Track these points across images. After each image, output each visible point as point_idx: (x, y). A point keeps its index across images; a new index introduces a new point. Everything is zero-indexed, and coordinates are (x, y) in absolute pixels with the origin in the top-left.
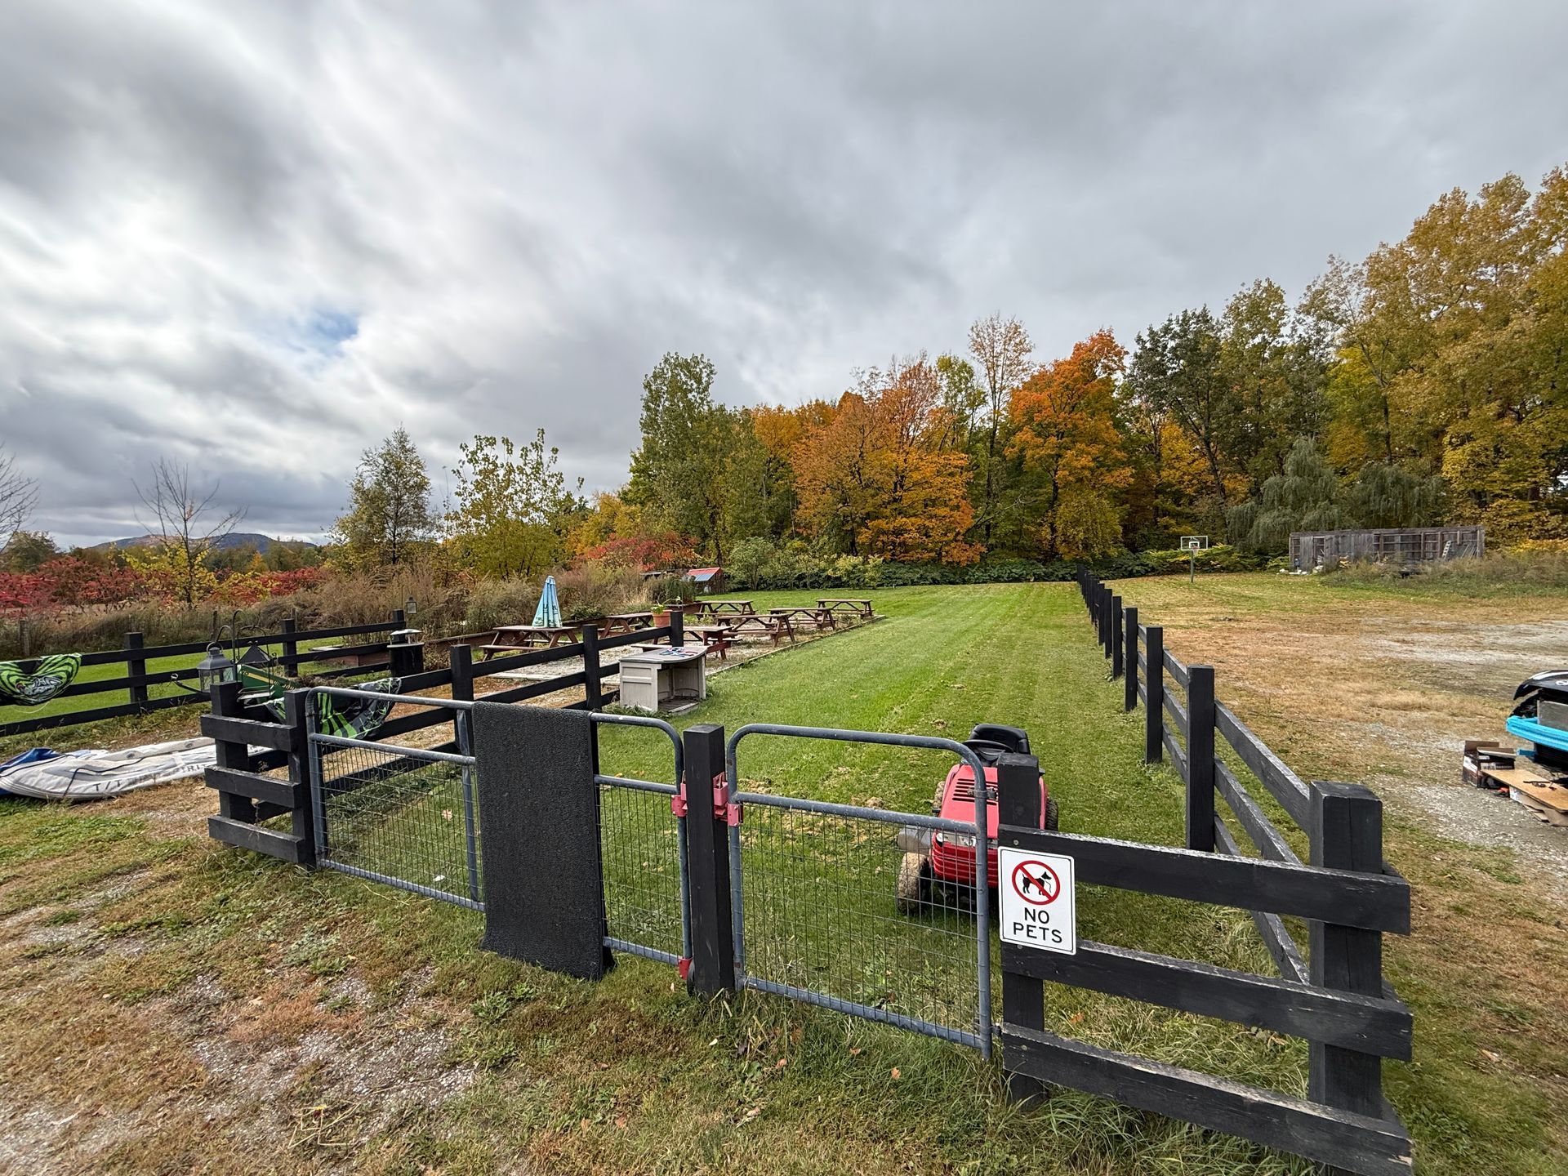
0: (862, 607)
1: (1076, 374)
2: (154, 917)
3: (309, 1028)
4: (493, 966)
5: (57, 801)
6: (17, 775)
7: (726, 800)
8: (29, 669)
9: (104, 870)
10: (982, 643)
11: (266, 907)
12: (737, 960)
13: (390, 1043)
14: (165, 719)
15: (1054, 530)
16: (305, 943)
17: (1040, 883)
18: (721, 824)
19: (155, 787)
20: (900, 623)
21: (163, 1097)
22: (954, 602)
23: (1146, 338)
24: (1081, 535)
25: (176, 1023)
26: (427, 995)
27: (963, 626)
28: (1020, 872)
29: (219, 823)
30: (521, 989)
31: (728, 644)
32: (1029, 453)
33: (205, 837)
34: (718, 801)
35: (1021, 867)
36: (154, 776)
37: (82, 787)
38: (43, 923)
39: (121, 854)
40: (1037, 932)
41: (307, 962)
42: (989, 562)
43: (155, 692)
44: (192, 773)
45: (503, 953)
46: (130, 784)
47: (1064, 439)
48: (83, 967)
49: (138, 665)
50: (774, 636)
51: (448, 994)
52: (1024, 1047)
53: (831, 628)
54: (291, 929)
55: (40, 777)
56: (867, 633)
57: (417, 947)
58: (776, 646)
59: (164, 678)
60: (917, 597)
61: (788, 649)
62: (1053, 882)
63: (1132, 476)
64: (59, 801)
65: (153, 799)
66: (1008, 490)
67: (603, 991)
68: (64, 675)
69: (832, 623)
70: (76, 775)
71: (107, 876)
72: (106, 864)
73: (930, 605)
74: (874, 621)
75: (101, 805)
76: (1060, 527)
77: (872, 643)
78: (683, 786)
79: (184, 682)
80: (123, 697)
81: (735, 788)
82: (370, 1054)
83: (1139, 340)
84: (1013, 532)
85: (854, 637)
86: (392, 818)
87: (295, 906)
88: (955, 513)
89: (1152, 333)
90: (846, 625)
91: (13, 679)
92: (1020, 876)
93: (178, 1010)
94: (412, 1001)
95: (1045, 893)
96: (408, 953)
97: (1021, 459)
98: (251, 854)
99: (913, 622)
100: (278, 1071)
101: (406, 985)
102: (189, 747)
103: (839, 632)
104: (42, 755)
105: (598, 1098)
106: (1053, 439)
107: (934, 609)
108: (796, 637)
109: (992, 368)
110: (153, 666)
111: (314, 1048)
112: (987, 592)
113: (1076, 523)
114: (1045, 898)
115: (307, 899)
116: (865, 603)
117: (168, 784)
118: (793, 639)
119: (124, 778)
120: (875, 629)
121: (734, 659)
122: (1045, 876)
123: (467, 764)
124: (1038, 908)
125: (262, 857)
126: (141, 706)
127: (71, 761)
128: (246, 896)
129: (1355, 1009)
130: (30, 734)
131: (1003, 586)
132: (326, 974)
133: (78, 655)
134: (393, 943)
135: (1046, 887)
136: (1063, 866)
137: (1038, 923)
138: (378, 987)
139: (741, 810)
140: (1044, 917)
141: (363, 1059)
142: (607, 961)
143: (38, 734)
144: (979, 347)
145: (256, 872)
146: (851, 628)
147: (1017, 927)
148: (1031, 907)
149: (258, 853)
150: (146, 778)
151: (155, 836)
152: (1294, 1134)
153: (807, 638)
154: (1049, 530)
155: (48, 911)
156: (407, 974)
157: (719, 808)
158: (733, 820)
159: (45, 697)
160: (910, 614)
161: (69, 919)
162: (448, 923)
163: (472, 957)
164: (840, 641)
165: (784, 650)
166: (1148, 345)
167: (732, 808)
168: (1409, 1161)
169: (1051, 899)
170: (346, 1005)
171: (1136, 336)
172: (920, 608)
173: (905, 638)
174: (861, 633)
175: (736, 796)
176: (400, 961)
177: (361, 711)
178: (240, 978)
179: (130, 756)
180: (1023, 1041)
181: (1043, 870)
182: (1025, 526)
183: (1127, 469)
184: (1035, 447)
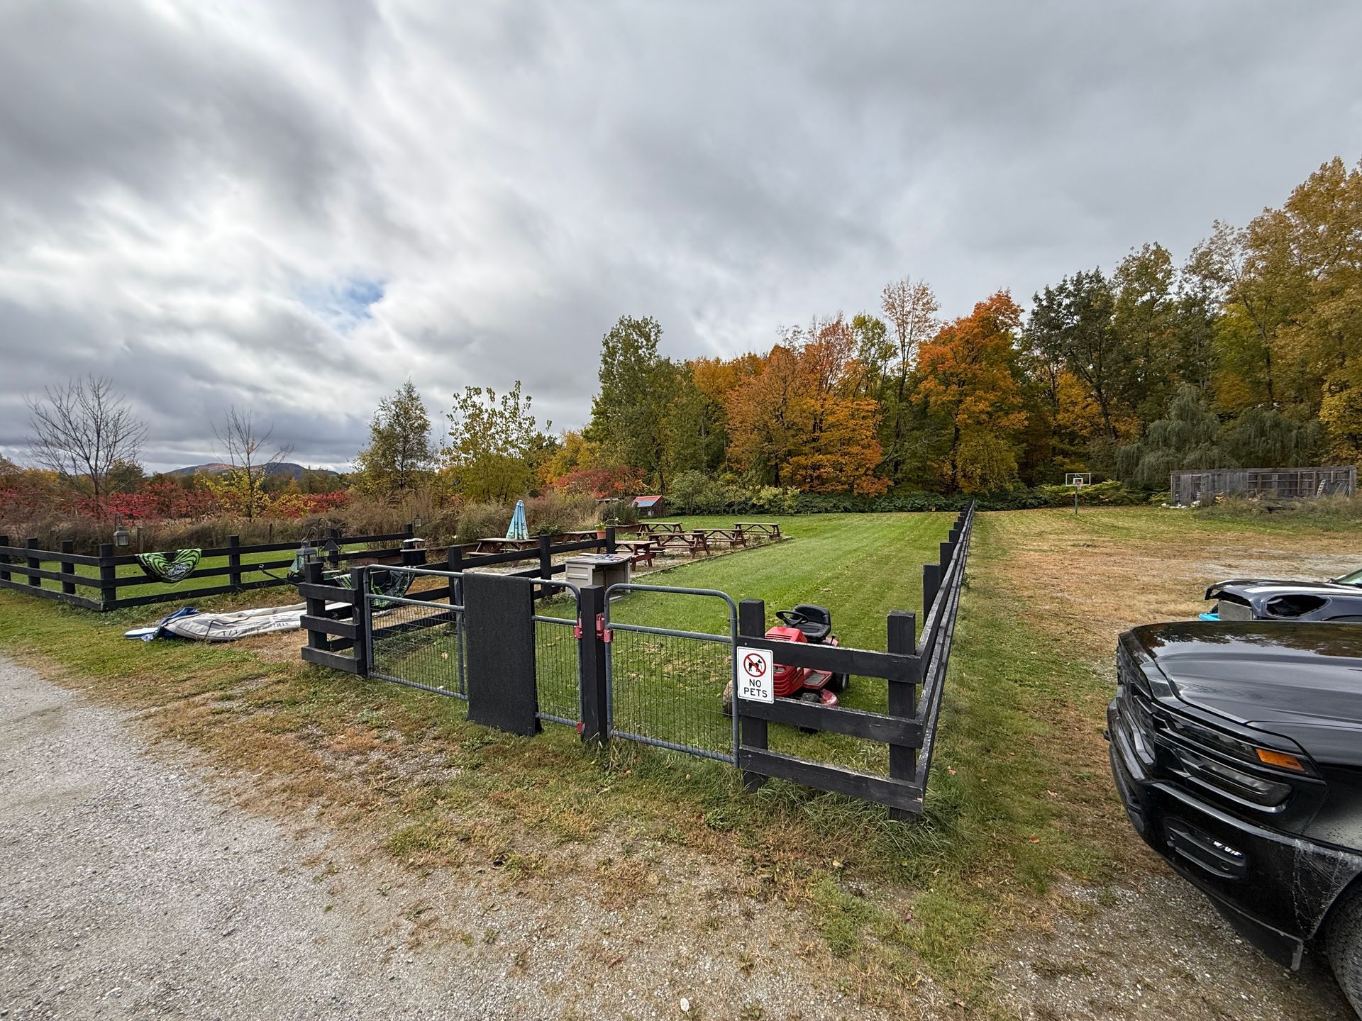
0: (771, 530)
1: (976, 331)
2: (277, 699)
3: (372, 748)
4: (473, 728)
5: (202, 640)
6: (179, 622)
7: (603, 628)
8: (170, 558)
9: (241, 676)
10: (862, 560)
11: (340, 696)
12: (608, 721)
13: (416, 757)
14: (253, 596)
15: (954, 467)
16: (364, 713)
17: (757, 665)
18: (600, 642)
19: (258, 635)
20: (802, 543)
21: (303, 770)
22: (857, 527)
23: (1042, 296)
24: (979, 471)
25: (301, 743)
26: (435, 739)
27: (855, 546)
28: (747, 660)
29: (308, 650)
30: (487, 739)
31: (654, 555)
32: (932, 399)
33: (298, 661)
34: (599, 628)
35: (748, 657)
36: (258, 628)
37: (215, 633)
38: (216, 700)
39: (247, 669)
40: (755, 692)
41: (367, 722)
42: (895, 494)
43: (246, 577)
44: (279, 628)
45: (479, 723)
46: (243, 633)
47: (964, 387)
48: (244, 719)
49: (235, 559)
50: (692, 550)
51: (446, 738)
52: (750, 756)
53: (742, 546)
54: (356, 708)
55: (193, 624)
56: (771, 550)
57: (429, 718)
58: (693, 558)
59: (254, 567)
60: (826, 523)
61: (703, 561)
62: (763, 664)
63: (1026, 419)
64: (203, 640)
65: (257, 642)
66: (915, 432)
67: (535, 741)
68: (191, 563)
69: (743, 542)
70: (212, 625)
71: (244, 679)
72: (241, 673)
73: (835, 529)
74: (781, 541)
75: (227, 645)
76: (959, 464)
77: (772, 558)
78: (580, 620)
79: (266, 571)
80: (225, 580)
81: (609, 621)
82: (406, 760)
83: (1036, 298)
84: (919, 468)
85: (759, 553)
86: (411, 656)
87: (357, 697)
88: (867, 451)
89: (1048, 292)
90: (755, 544)
91: (161, 565)
92: (748, 662)
93: (302, 738)
94: (426, 741)
95: (759, 671)
96: (424, 720)
97: (926, 404)
98: (328, 669)
99: (814, 542)
100: (359, 763)
101: (424, 734)
102: (275, 612)
103: (748, 549)
104: (189, 612)
105: (526, 781)
106: (955, 387)
107: (836, 533)
108: (711, 552)
109: (902, 324)
110: (246, 559)
111: (375, 756)
112: (888, 519)
113: (974, 461)
114: (759, 674)
115: (363, 693)
116: (773, 526)
117: (266, 634)
118: (708, 553)
119: (240, 629)
120: (780, 547)
121: (658, 567)
122: (759, 661)
123: (459, 611)
124: (756, 679)
125: (335, 671)
126: (236, 588)
127: (207, 616)
128: (328, 692)
129: (898, 723)
130: (169, 603)
131: (904, 514)
132: (378, 727)
133: (199, 550)
134: (413, 715)
135: (760, 667)
136: (768, 655)
137: (756, 687)
138: (408, 735)
139: (612, 633)
140: (758, 683)
141: (402, 762)
142: (538, 729)
143: (175, 603)
144: (890, 307)
145: (331, 679)
146: (760, 546)
147: (746, 690)
148: (752, 678)
149: (332, 669)
150: (253, 629)
151: (265, 661)
152: (872, 791)
153: (720, 553)
154: (950, 467)
155: (218, 694)
156: (424, 729)
157: (599, 632)
158: (607, 640)
159: (181, 578)
160: (815, 536)
161: (229, 698)
162: (446, 709)
163: (460, 723)
164: (748, 555)
165: (699, 561)
166: (1044, 303)
167: (607, 632)
168: (921, 800)
169: (762, 674)
170: (391, 740)
171: (1033, 295)
172: (825, 532)
173: (801, 554)
174: (766, 550)
175: (608, 625)
176: (419, 724)
177: (391, 586)
178: (332, 726)
179: (240, 616)
180: (749, 752)
181: (758, 658)
182: (929, 463)
183: (1022, 413)
184: (938, 394)
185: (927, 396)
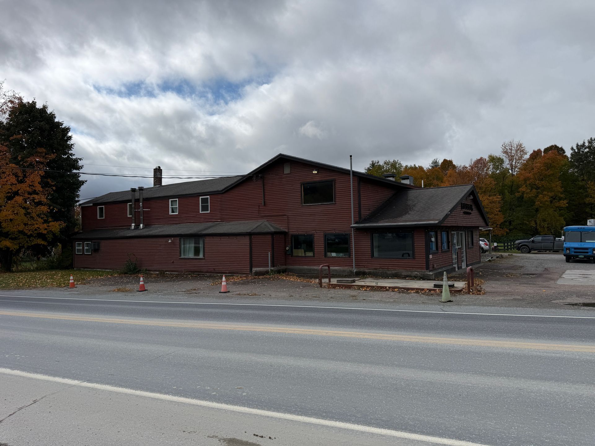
1: (542, 168)
15: (536, 224)
23: (575, 148)
24: (546, 225)
32: (525, 195)
42: (510, 235)
47: (538, 190)
63: (567, 203)
66: (518, 208)
76: (538, 222)
83: (572, 149)
84: (520, 224)
88: (497, 217)
89: (578, 145)
97: (522, 197)
106: (534, 190)
109: (511, 160)
113: (544, 221)
144: (506, 152)
154: (534, 223)
166: (576, 150)
171: (571, 147)
182: (525, 222)
183: (565, 201)
184: (527, 193)
185: (523, 194)
